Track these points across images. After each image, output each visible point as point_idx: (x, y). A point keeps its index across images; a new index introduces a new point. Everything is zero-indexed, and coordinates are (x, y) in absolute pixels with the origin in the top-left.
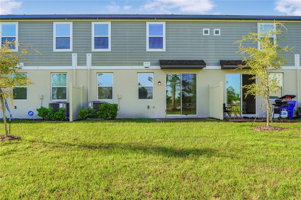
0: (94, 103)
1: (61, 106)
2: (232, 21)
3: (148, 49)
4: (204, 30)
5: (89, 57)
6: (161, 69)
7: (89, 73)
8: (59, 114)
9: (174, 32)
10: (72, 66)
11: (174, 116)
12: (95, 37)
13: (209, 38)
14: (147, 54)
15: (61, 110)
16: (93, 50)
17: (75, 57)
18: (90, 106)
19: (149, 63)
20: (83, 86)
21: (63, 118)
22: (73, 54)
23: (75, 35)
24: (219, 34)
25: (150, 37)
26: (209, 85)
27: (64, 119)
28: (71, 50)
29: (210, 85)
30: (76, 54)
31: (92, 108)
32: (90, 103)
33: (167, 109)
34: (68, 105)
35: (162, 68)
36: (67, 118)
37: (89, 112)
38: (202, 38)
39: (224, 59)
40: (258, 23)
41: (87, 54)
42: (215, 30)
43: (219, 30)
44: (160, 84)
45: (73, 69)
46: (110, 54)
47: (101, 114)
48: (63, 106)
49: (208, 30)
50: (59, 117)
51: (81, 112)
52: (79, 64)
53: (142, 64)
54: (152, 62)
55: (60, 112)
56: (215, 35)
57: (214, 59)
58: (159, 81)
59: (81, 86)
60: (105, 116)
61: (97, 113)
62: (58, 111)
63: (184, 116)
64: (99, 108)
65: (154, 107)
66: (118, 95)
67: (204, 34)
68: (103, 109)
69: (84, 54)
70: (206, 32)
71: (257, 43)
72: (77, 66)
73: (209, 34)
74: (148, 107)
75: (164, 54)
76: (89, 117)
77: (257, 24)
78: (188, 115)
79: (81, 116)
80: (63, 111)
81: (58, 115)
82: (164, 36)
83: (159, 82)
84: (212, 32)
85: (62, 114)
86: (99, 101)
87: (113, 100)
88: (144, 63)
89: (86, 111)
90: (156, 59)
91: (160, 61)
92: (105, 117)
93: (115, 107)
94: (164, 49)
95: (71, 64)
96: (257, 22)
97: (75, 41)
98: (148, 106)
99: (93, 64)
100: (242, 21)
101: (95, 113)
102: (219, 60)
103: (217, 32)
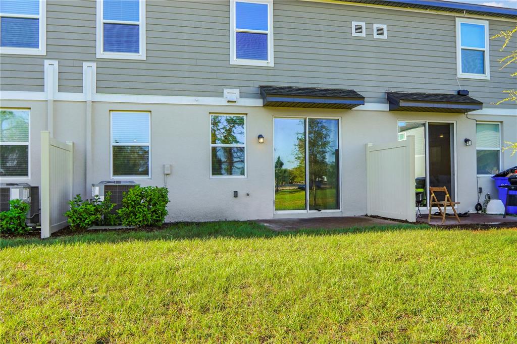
0: (107, 188)
1: (15, 194)
2: (409, 10)
3: (234, 60)
4: (354, 24)
5: (89, 71)
6: (264, 106)
7: (89, 109)
8: (11, 218)
9: (293, 26)
10: (43, 91)
11: (292, 214)
12: (104, 23)
13: (365, 43)
14: (232, 70)
15: (16, 207)
16: (101, 53)
17: (51, 70)
18: (97, 193)
19: (237, 91)
20: (73, 143)
21: (23, 228)
22: (47, 62)
23: (52, 15)
24: (385, 37)
25: (238, 33)
26: (366, 145)
27: (26, 231)
28: (41, 50)
29: (370, 145)
30: (56, 63)
31: (102, 199)
32: (97, 185)
33: (276, 198)
34: (34, 192)
35: (267, 105)
36: (34, 227)
37: (97, 210)
38: (351, 42)
39: (393, 90)
40: (457, 19)
41: (85, 65)
42: (375, 26)
43: (385, 27)
44: (261, 140)
45: (47, 101)
46: (144, 66)
47: (127, 215)
48: (21, 194)
49: (363, 24)
50: (11, 226)
51: (75, 211)
52: (61, 88)
53: (220, 94)
54: (245, 90)
55: (14, 213)
56: (376, 36)
57: (375, 89)
58: (259, 134)
59: (70, 143)
60: (141, 219)
61: (120, 211)
62: (8, 210)
63: (314, 213)
64: (125, 199)
65: (248, 195)
66: (164, 165)
67: (354, 34)
68: (134, 201)
69: (77, 63)
70: (359, 29)
71: (456, 60)
72: (59, 92)
73: (363, 34)
74: (236, 194)
75: (271, 72)
76: (96, 223)
77: (455, 21)
78: (323, 211)
79: (74, 220)
80: (22, 209)
81: (7, 219)
82: (270, 31)
83: (260, 136)
84: (369, 29)
85: (19, 217)
86: (120, 182)
87: (151, 179)
88: (226, 91)
89: (88, 207)
90: (251, 83)
91: (262, 88)
92: (140, 222)
93: (162, 196)
94: (270, 62)
95: (41, 88)
96: (455, 17)
97: (51, 28)
98: (235, 192)
99: (100, 89)
100: (428, 12)
101: (113, 211)
102: (384, 90)
103: (380, 32)
